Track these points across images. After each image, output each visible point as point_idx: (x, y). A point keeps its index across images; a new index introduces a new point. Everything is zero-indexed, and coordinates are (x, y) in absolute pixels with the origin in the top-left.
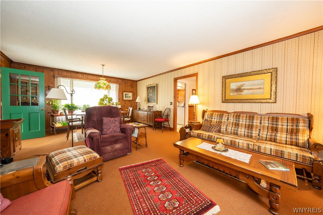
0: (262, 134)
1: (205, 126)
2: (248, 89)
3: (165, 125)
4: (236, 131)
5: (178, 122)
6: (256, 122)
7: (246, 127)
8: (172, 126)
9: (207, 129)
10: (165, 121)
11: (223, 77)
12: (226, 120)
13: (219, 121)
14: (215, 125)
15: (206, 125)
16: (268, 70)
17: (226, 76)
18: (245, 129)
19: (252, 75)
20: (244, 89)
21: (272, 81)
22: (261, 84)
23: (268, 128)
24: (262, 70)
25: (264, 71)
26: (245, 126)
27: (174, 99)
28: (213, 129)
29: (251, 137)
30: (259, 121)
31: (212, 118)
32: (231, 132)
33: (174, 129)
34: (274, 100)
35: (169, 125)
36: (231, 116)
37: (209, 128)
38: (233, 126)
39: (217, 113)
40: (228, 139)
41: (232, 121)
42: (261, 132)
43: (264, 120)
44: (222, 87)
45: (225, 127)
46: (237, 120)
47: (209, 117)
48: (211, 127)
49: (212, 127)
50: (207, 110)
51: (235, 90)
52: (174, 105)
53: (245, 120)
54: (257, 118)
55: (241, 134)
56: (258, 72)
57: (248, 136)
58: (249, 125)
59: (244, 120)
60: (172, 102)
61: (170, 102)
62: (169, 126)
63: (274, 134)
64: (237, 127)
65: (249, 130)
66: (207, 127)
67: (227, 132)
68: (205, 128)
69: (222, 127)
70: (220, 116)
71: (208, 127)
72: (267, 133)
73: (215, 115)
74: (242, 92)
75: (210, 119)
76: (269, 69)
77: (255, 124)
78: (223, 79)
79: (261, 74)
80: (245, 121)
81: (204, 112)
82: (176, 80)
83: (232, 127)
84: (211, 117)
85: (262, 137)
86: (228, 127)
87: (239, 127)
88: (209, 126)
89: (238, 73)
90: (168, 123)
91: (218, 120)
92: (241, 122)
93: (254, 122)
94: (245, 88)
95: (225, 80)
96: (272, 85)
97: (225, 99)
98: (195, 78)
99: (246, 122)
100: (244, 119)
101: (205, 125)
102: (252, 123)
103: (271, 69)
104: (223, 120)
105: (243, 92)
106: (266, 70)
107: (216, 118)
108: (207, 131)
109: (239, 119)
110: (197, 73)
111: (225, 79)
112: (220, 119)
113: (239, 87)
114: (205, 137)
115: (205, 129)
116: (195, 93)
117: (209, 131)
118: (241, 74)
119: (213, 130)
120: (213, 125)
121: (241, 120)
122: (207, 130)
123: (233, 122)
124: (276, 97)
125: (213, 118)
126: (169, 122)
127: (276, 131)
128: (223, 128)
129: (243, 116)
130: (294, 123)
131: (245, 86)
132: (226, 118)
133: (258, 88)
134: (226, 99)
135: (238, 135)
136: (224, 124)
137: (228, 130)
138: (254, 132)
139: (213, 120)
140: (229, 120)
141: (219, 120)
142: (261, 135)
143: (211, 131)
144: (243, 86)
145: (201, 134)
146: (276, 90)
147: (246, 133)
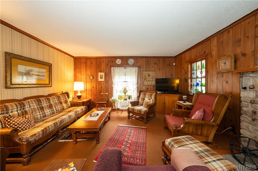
2: (36, 75)
4: (44, 114)
11: (7, 53)
12: (29, 108)
13: (22, 112)
16: (48, 64)
17: (13, 54)
20: (33, 75)
21: (50, 72)
22: (44, 73)
24: (45, 62)
26: (48, 107)
30: (52, 101)
31: (7, 113)
32: (41, 116)
36: (32, 102)
39: (12, 103)
41: (36, 107)
42: (56, 107)
43: (54, 99)
55: (48, 114)
56: (42, 62)
58: (49, 105)
65: (51, 109)
83: (39, 112)
85: (59, 110)
87: (44, 109)
91: (20, 112)
92: (43, 105)
94: (34, 73)
97: (11, 83)
99: (47, 104)
100: (44, 102)
102: (50, 103)
104: (27, 109)
107: (15, 110)
109: (41, 103)
113: (28, 71)
129: (42, 99)
133: (43, 75)
140: (32, 107)
142: (57, 109)
144: (32, 71)
145: (47, 128)
146: (52, 78)
147: (51, 112)
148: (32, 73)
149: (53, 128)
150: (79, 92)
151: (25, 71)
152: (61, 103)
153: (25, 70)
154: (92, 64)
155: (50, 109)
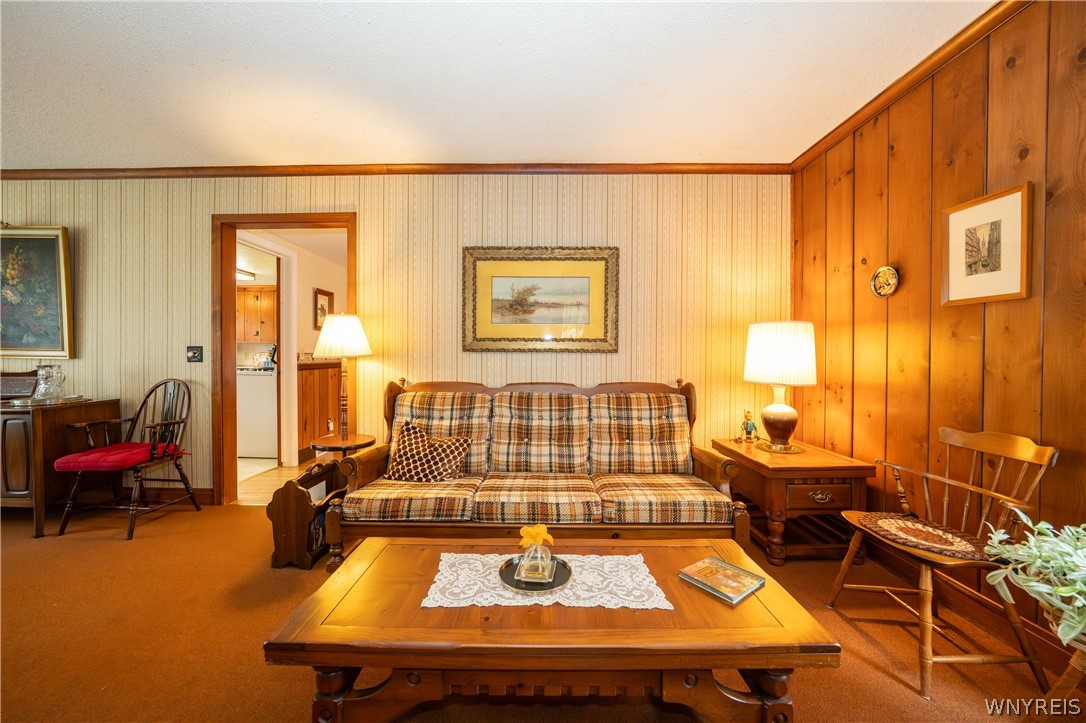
0: (599, 454)
1: (407, 459)
2: (548, 306)
3: (148, 485)
4: (523, 458)
5: (242, 447)
6: (578, 417)
7: (553, 437)
8: (202, 480)
9: (416, 468)
10: (152, 458)
11: (466, 249)
12: (485, 420)
13: (460, 427)
14: (449, 447)
15: (411, 450)
16: (598, 250)
17: (479, 248)
18: (550, 445)
19: (557, 259)
20: (536, 304)
21: (609, 286)
22: (582, 293)
23: (610, 432)
24: (585, 249)
25: (589, 251)
26: (551, 434)
27: (214, 331)
28: (444, 465)
29: (571, 468)
30: (585, 413)
31: (429, 418)
32: (508, 462)
33: (220, 497)
34: (612, 342)
35: (184, 479)
36: (501, 401)
37: (428, 462)
38: (512, 441)
39: (450, 394)
40: (517, 500)
41: (506, 421)
42: (595, 448)
43: (597, 408)
44: (464, 289)
45: (484, 448)
46: (525, 413)
47: (416, 412)
48: (433, 458)
49: (439, 454)
50: (403, 381)
51: (507, 305)
52: (214, 362)
53: (548, 413)
54: (580, 401)
55: (539, 464)
56: (572, 252)
57: (561, 469)
58: (561, 428)
59: (544, 413)
60: (200, 349)
61: (190, 349)
62: (181, 486)
63: (625, 449)
64: (526, 440)
65: (562, 446)
66: (415, 462)
67: (493, 466)
68: (408, 465)
69: (474, 449)
70: (462, 403)
71: (420, 459)
72: (611, 449)
73: (443, 401)
74: (530, 312)
75: (424, 422)
76: (600, 248)
77: (576, 423)
78: (467, 260)
79: (582, 259)
80: (546, 414)
81: (393, 393)
82: (225, 229)
83: (509, 444)
84: (425, 413)
85: (599, 463)
86: (494, 445)
87: (530, 439)
88: (426, 456)
89: (516, 246)
90: (178, 467)
91: (455, 423)
92: (535, 423)
93: (574, 416)
94: (541, 299)
95: (475, 262)
96: (609, 297)
97: (475, 338)
98: (339, 235)
99: (551, 420)
100: (545, 410)
101: (405, 454)
102: (568, 419)
103: (606, 248)
104: (475, 421)
105: (533, 316)
106: (594, 248)
107: (447, 414)
108: (420, 480)
109: (528, 410)
110: (355, 214)
111: (472, 260)
112: (461, 418)
113: (519, 293)
114: (423, 510)
115: (410, 471)
116: (326, 308)
117: (426, 476)
118: (526, 248)
119: (445, 470)
120: (441, 446)
121: (535, 414)
122: (417, 474)
123: (510, 424)
124: (617, 337)
125: (436, 414)
126: (184, 461)
127: (628, 439)
128: (478, 453)
129: (540, 399)
130: (662, 409)
131: (540, 294)
132: (486, 412)
134: (478, 337)
135: (530, 471)
136: (479, 438)
137: (494, 456)
138: (576, 451)
139: (435, 422)
140: (496, 420)
141: (461, 422)
142: (594, 457)
143: (434, 477)
144: (534, 292)
145: (402, 504)
146: (617, 313)
147: (555, 460)
148: (532, 299)
149: (429, 518)
150: (780, 393)
151: (513, 296)
152: (626, 434)
153: (513, 290)
154: (893, 155)
155: (559, 446)
